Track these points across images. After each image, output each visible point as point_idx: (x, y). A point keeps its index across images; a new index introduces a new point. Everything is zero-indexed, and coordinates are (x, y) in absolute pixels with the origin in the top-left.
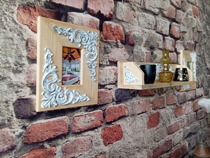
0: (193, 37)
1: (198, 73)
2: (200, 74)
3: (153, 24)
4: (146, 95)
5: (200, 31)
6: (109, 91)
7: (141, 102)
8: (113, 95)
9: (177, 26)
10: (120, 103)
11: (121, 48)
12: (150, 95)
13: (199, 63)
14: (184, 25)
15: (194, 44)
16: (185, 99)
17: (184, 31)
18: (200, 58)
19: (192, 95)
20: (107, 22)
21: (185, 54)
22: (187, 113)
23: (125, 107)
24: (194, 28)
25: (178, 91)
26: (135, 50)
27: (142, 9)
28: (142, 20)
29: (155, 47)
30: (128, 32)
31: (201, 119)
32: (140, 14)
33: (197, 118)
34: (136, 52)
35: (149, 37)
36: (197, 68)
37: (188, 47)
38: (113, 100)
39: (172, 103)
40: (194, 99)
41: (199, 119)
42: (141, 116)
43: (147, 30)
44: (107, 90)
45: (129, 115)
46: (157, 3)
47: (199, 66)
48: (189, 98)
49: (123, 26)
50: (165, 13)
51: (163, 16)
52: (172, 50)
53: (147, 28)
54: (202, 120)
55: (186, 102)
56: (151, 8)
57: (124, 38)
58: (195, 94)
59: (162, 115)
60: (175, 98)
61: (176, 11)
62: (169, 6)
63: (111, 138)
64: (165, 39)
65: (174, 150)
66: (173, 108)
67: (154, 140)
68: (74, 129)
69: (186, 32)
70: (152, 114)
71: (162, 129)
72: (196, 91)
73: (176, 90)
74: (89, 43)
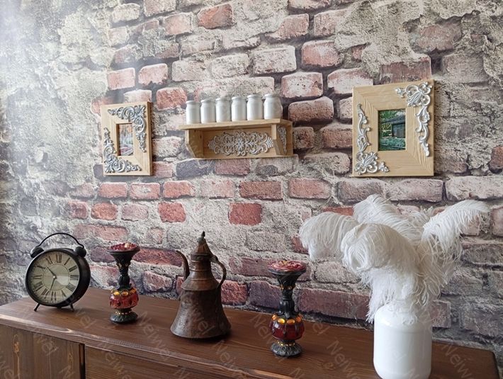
0: (413, 44)
2: (475, 135)
3: (242, 66)
5: (461, 15)
6: (168, 165)
7: (217, 183)
8: (173, 169)
9: (324, 44)
10: (183, 179)
12: (235, 174)
15: (429, 59)
17: (356, 45)
18: (486, 88)
20: (161, 90)
23: (189, 185)
25: (340, 175)
27: (216, 53)
28: (217, 69)
30: (193, 92)
32: (214, 60)
35: (234, 88)
36: (460, 120)
37: (388, 75)
38: (173, 175)
39: (311, 197)
40: (436, 204)
42: (216, 202)
43: (227, 80)
44: (166, 163)
45: (196, 196)
46: (250, 29)
49: (183, 87)
50: (275, 36)
51: (271, 44)
52: (310, 95)
53: (228, 77)
56: (237, 43)
59: (272, 212)
60: (326, 188)
61: (313, 19)
62: (283, 20)
63: (169, 215)
64: (285, 79)
65: (316, 287)
66: (314, 207)
67: (246, 244)
68: (131, 195)
69: (365, 45)
70: (242, 204)
71: (272, 234)
72: (444, 183)
73: (332, 174)
74: (136, 117)
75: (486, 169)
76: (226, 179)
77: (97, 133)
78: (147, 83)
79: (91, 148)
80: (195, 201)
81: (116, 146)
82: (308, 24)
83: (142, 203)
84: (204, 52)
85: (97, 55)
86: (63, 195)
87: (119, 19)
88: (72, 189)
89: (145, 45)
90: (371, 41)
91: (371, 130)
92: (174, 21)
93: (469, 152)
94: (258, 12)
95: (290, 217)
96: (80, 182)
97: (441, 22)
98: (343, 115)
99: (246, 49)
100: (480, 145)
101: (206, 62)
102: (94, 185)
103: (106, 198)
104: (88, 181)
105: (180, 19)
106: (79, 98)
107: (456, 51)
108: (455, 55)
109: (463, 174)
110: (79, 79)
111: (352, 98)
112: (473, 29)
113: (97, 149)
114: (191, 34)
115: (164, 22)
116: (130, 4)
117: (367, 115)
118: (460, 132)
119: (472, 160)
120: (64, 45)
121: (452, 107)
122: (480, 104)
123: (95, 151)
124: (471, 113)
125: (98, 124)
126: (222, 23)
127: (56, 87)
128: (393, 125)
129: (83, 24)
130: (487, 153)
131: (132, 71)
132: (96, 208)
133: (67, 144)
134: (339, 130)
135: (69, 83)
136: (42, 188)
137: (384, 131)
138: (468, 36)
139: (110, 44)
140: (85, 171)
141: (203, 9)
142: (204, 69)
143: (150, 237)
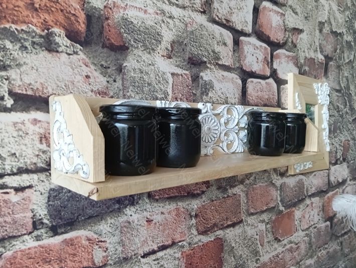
0: (320, 44)
1: (334, 130)
2: (338, 131)
4: (177, 194)
5: (339, 32)
6: (14, 197)
7: (157, 218)
8: (35, 207)
9: (277, 13)
10: (72, 230)
11: (69, 54)
12: (188, 193)
13: (338, 106)
14: (296, 13)
15: (324, 62)
16: (303, 192)
17: (297, 27)
18: (340, 95)
19: (320, 181)
21: (300, 84)
22: (306, 227)
23: (89, 240)
24: (323, 23)
25: (282, 175)
26: (131, 63)
29: (205, 60)
30: (102, 7)
31: (343, 235)
33: (333, 234)
34: (134, 70)
36: (333, 119)
37: (307, 68)
38: (37, 224)
40: (326, 192)
41: (339, 237)
42: (158, 259)
43: (176, 12)
44: (7, 193)
45: (110, 262)
47: (337, 114)
48: (313, 190)
52: (262, 73)
53: (177, 6)
54: (346, 236)
55: (303, 200)
57: (83, 26)
58: (327, 180)
60: (275, 193)
64: (242, 42)
69: (301, 31)
72: (329, 173)
73: (277, 174)
75: (341, 159)
90: (305, 29)
93: (337, 145)
97: (332, 32)
100: (340, 140)
108: (333, 63)
109: (334, 163)
119: (338, 152)
130: (342, 146)
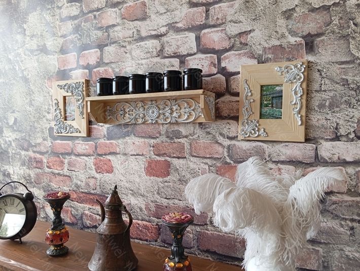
0: (290, 30)
3: (155, 50)
4: (144, 136)
5: (330, 4)
6: (101, 128)
7: (137, 143)
8: (104, 131)
9: (217, 31)
10: (112, 140)
12: (149, 136)
13: (344, 79)
14: (240, 22)
15: (303, 42)
16: (262, 156)
17: (243, 31)
18: (352, 66)
20: (95, 70)
23: (116, 144)
25: (231, 138)
27: (135, 40)
28: (137, 53)
30: (118, 71)
32: (134, 46)
36: (330, 93)
39: (208, 156)
40: (309, 165)
44: (99, 127)
45: (121, 153)
46: (161, 20)
49: (111, 67)
50: (180, 25)
51: (177, 32)
52: (207, 73)
53: (144, 59)
56: (151, 32)
59: (178, 167)
60: (220, 149)
61: (209, 11)
62: (185, 12)
63: (101, 168)
64: (187, 61)
65: (212, 231)
66: (210, 164)
67: (158, 193)
68: (74, 151)
69: (250, 31)
70: (155, 160)
71: (177, 186)
72: (316, 147)
73: (224, 137)
74: (77, 91)
75: (352, 136)
76: (143, 140)
77: (51, 103)
78: (85, 65)
79: (47, 114)
80: (120, 157)
81: (63, 113)
82: (205, 15)
83: (82, 157)
84: (127, 40)
85: (50, 43)
86: (27, 150)
87: (66, 15)
88: (34, 146)
89: (84, 34)
90: (255, 28)
91: (254, 101)
92: (104, 15)
93: (338, 121)
94: (166, 7)
95: (192, 172)
96: (39, 141)
97: (313, 10)
98: (233, 90)
99: (158, 37)
100: (347, 115)
101: (128, 47)
102: (49, 143)
103: (57, 153)
104: (44, 140)
105: (109, 13)
106: (38, 76)
107: (326, 35)
108: (326, 38)
109: (332, 140)
110: (38, 62)
111: (240, 75)
112: (340, 15)
113: (51, 115)
114: (116, 25)
115: (97, 17)
116: (73, 3)
117: (252, 89)
118: (330, 103)
119: (340, 128)
120: (28, 36)
121: (323, 82)
122: (347, 80)
123: (50, 117)
124: (339, 88)
125: (52, 96)
126: (140, 16)
127: (23, 68)
128: (273, 98)
129: (41, 20)
130: (353, 122)
131: (74, 55)
132: (50, 160)
133: (30, 111)
134: (230, 102)
135: (31, 65)
136: (13, 144)
137: (265, 102)
138: (336, 22)
139: (60, 35)
140: (43, 132)
141: (125, 5)
142: (126, 53)
143: (87, 184)
